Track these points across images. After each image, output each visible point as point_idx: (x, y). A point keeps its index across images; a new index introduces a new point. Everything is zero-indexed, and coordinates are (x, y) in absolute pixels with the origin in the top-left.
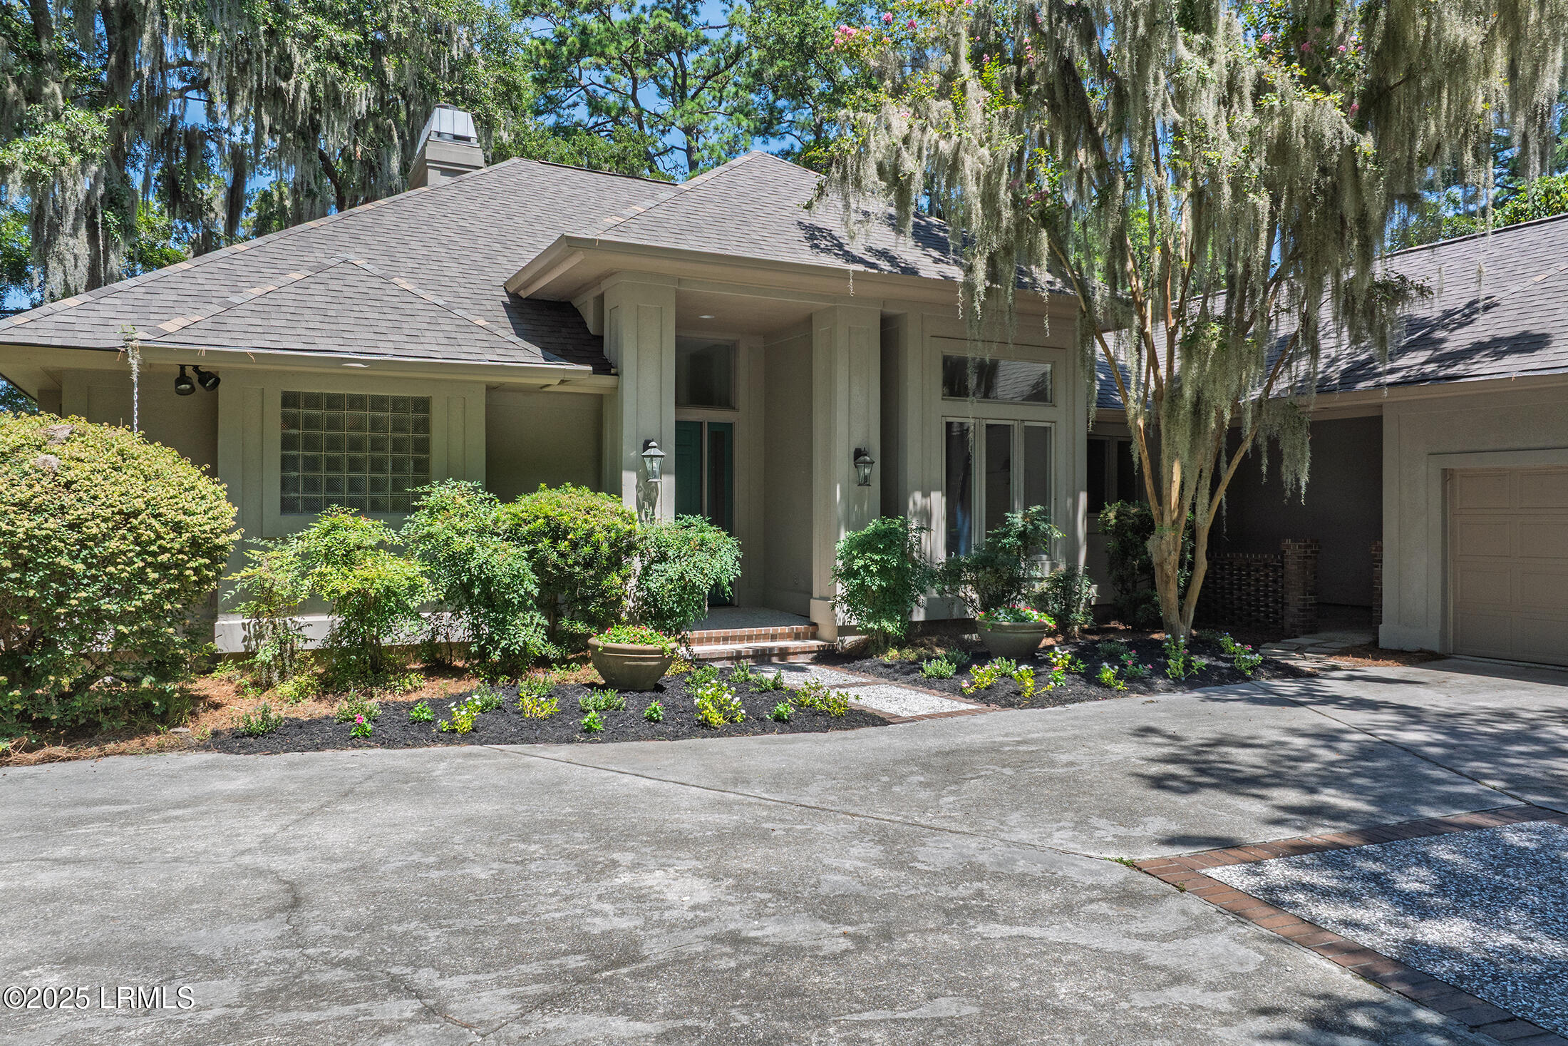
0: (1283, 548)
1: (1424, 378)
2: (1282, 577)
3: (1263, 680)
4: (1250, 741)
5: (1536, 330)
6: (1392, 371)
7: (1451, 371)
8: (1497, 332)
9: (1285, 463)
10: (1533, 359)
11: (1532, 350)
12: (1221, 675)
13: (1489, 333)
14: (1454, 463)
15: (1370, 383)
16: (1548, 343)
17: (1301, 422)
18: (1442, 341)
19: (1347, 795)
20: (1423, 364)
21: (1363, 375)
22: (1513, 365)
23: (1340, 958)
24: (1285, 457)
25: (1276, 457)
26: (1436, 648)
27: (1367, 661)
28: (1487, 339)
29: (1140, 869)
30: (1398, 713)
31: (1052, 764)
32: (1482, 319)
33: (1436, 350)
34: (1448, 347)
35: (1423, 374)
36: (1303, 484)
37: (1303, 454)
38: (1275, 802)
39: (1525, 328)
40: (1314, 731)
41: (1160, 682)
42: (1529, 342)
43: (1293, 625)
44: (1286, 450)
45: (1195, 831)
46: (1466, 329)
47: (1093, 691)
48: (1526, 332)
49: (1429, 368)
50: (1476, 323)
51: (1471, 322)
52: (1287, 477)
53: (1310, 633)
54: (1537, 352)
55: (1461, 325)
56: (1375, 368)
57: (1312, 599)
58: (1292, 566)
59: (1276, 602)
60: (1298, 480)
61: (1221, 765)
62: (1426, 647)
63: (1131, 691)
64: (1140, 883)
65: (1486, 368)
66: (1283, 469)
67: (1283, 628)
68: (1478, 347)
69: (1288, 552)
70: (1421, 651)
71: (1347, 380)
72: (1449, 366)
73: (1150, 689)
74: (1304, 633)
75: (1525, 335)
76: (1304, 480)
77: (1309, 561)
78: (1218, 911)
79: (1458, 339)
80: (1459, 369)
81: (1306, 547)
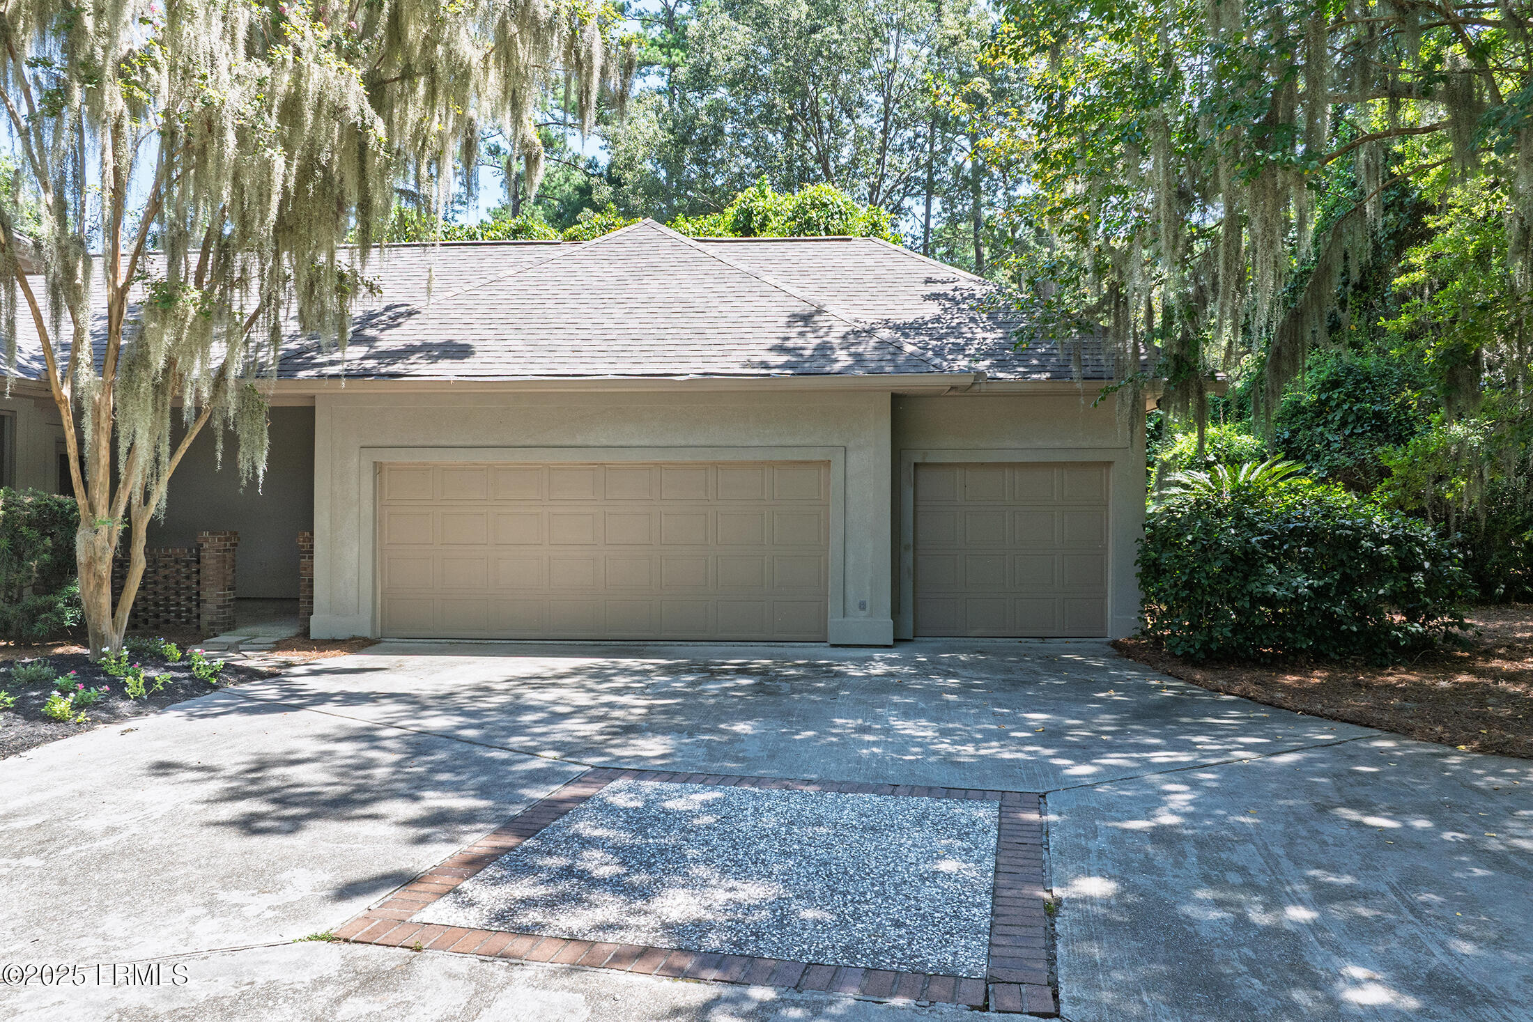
0: (200, 541)
1: (365, 374)
2: (198, 572)
3: (231, 686)
4: (293, 757)
5: (459, 340)
6: (332, 363)
7: (392, 369)
8: (425, 338)
9: (243, 449)
10: (464, 366)
11: (462, 358)
12: (185, 687)
13: (420, 337)
14: (385, 457)
15: (312, 373)
16: (473, 353)
17: (261, 407)
18: (374, 339)
19: (449, 795)
20: (362, 359)
21: (301, 364)
22: (448, 369)
23: (637, 965)
24: (242, 443)
25: (232, 442)
26: (368, 634)
27: (314, 653)
28: (418, 343)
29: (346, 940)
30: (397, 702)
31: (86, 836)
32: (408, 324)
33: (371, 347)
34: (382, 346)
35: (365, 369)
36: (261, 473)
37: (261, 441)
38: (394, 819)
39: (450, 337)
40: (342, 734)
41: (124, 706)
42: (460, 351)
43: (211, 624)
44: (244, 436)
45: (354, 875)
46: (394, 331)
47: (44, 729)
48: (451, 341)
49: (370, 364)
50: (404, 327)
51: (398, 325)
52: (244, 465)
53: (229, 630)
54: (466, 360)
55: (389, 327)
56: (312, 358)
57: (231, 595)
58: (210, 560)
59: (189, 599)
60: (255, 468)
61: (293, 790)
62: (358, 634)
63: (95, 721)
64: (365, 957)
65: (422, 368)
66: (240, 456)
67: (198, 627)
68: (409, 351)
69: (206, 546)
70: (354, 638)
71: (285, 367)
72: (388, 364)
73: (114, 717)
74: (224, 631)
75: (449, 344)
76: (262, 468)
77: (228, 555)
78: (482, 961)
79: (390, 340)
80: (398, 367)
81: (227, 539)
